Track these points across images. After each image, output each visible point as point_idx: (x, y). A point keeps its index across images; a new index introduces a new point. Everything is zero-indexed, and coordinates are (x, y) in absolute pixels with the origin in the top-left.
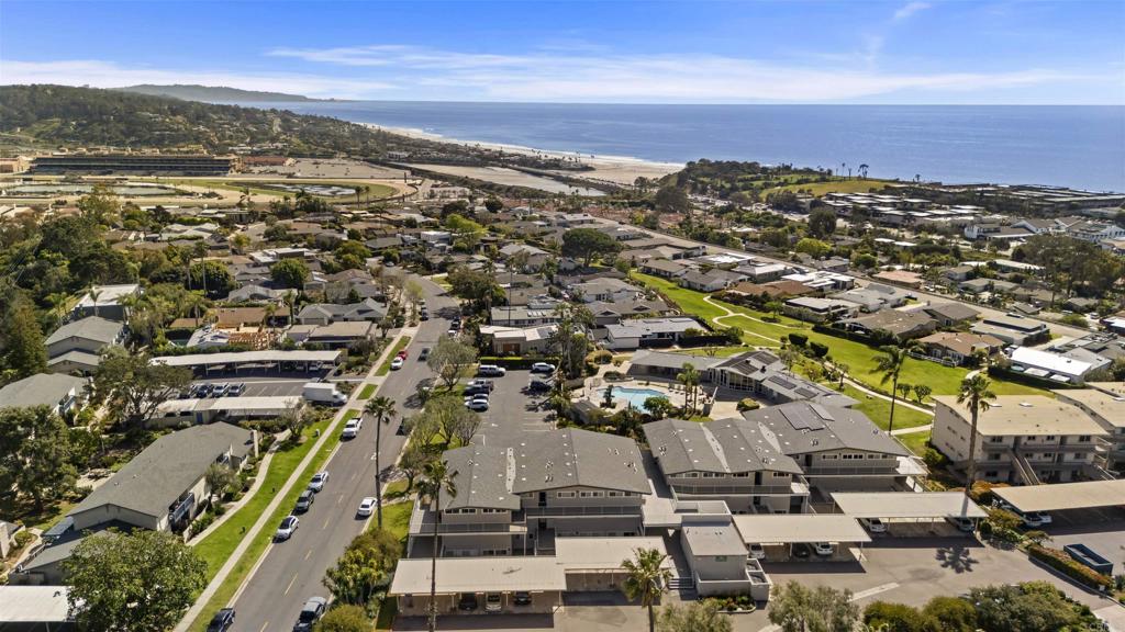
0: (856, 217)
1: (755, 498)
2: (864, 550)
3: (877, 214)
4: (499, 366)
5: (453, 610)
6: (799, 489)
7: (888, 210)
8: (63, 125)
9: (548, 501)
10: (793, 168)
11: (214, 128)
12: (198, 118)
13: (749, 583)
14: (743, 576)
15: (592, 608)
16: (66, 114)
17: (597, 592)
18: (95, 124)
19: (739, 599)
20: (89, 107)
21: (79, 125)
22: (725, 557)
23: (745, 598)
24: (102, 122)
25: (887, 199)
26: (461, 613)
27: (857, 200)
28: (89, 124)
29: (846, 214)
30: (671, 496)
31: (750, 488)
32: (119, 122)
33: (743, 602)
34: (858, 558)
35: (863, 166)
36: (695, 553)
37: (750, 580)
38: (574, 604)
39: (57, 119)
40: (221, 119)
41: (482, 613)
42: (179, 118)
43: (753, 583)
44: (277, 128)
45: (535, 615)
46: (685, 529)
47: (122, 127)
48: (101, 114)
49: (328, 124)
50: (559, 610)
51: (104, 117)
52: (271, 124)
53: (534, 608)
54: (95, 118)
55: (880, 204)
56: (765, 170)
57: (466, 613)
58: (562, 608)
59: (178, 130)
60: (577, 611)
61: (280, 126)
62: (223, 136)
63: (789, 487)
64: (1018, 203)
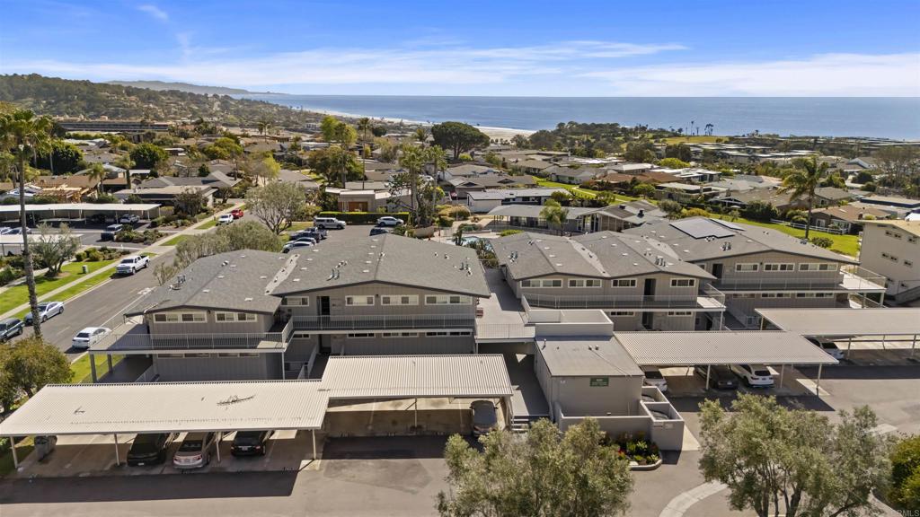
0: (706, 158)
1: (645, 314)
2: (822, 381)
3: (724, 156)
4: (339, 219)
5: (116, 467)
6: (708, 303)
7: (735, 153)
8: (35, 103)
9: (332, 309)
10: (648, 128)
11: (162, 106)
12: (149, 98)
13: (650, 419)
14: (637, 409)
15: (370, 463)
16: (38, 94)
17: (387, 438)
18: (62, 103)
19: (632, 447)
20: (57, 89)
21: (49, 103)
22: (606, 379)
23: (642, 445)
24: (67, 101)
25: (732, 146)
26: (128, 471)
27: (706, 147)
28: (56, 103)
29: (698, 157)
30: (521, 309)
31: (639, 302)
32: (82, 100)
33: (639, 452)
34: (815, 392)
35: (708, 125)
36: (554, 373)
37: (650, 415)
38: (341, 456)
39: (30, 99)
40: (169, 99)
41: (166, 472)
42: (133, 98)
43: (654, 420)
44: (216, 107)
45: (266, 473)
46: (540, 344)
47: (84, 104)
48: (67, 94)
49: (260, 106)
50: (312, 467)
51: (70, 97)
52: (211, 105)
53: (266, 464)
54: (62, 97)
55: (727, 149)
56: (624, 130)
57: (137, 473)
58: (318, 463)
59: (131, 106)
60: (344, 467)
61: (219, 106)
62: (169, 112)
63: (695, 301)
64: (848, 148)
